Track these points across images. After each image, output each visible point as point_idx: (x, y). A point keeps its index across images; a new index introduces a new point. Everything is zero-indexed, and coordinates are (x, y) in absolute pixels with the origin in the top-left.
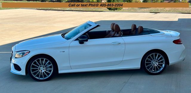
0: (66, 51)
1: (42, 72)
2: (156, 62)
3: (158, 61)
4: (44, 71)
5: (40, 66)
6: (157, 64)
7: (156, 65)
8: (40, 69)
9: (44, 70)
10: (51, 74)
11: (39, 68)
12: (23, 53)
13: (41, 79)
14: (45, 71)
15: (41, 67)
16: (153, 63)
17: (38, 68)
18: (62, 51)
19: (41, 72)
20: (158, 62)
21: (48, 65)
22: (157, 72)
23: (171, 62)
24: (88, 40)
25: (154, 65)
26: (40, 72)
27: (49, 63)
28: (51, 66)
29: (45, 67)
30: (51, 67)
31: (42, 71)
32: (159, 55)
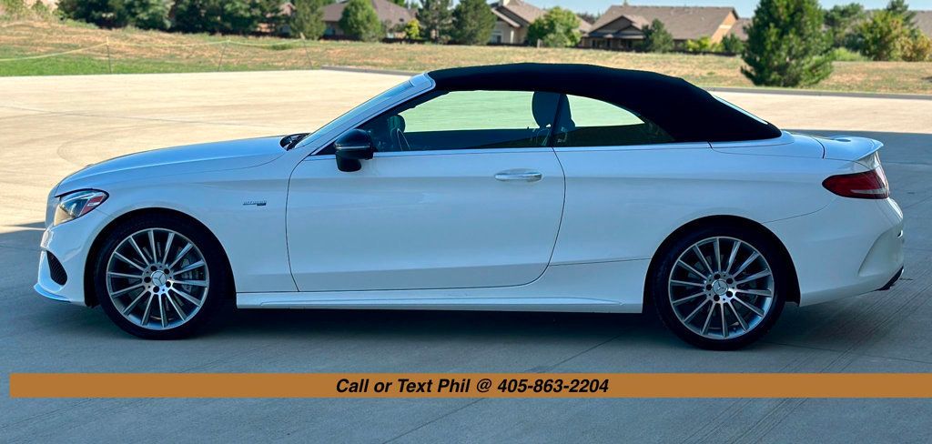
0: (274, 199)
1: (160, 294)
2: (729, 281)
3: (738, 278)
4: (167, 289)
5: (149, 265)
6: (734, 292)
7: (728, 300)
8: (148, 280)
9: (168, 284)
10: (197, 310)
11: (143, 277)
12: (80, 203)
13: (149, 327)
14: (171, 292)
15: (154, 269)
16: (709, 287)
17: (140, 272)
18: (254, 201)
19: (153, 293)
20: (736, 283)
21: (186, 262)
22: (732, 335)
23: (810, 287)
24: (375, 154)
25: (717, 298)
26: (149, 294)
27: (193, 256)
28: (201, 269)
29: (172, 274)
30: (199, 274)
31: (156, 289)
32: (742, 246)
